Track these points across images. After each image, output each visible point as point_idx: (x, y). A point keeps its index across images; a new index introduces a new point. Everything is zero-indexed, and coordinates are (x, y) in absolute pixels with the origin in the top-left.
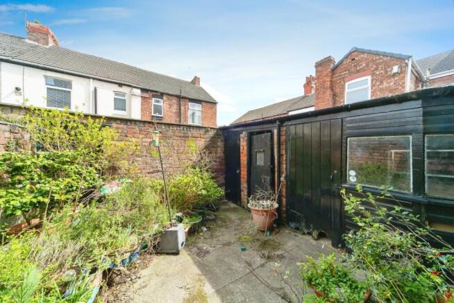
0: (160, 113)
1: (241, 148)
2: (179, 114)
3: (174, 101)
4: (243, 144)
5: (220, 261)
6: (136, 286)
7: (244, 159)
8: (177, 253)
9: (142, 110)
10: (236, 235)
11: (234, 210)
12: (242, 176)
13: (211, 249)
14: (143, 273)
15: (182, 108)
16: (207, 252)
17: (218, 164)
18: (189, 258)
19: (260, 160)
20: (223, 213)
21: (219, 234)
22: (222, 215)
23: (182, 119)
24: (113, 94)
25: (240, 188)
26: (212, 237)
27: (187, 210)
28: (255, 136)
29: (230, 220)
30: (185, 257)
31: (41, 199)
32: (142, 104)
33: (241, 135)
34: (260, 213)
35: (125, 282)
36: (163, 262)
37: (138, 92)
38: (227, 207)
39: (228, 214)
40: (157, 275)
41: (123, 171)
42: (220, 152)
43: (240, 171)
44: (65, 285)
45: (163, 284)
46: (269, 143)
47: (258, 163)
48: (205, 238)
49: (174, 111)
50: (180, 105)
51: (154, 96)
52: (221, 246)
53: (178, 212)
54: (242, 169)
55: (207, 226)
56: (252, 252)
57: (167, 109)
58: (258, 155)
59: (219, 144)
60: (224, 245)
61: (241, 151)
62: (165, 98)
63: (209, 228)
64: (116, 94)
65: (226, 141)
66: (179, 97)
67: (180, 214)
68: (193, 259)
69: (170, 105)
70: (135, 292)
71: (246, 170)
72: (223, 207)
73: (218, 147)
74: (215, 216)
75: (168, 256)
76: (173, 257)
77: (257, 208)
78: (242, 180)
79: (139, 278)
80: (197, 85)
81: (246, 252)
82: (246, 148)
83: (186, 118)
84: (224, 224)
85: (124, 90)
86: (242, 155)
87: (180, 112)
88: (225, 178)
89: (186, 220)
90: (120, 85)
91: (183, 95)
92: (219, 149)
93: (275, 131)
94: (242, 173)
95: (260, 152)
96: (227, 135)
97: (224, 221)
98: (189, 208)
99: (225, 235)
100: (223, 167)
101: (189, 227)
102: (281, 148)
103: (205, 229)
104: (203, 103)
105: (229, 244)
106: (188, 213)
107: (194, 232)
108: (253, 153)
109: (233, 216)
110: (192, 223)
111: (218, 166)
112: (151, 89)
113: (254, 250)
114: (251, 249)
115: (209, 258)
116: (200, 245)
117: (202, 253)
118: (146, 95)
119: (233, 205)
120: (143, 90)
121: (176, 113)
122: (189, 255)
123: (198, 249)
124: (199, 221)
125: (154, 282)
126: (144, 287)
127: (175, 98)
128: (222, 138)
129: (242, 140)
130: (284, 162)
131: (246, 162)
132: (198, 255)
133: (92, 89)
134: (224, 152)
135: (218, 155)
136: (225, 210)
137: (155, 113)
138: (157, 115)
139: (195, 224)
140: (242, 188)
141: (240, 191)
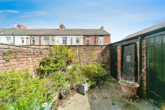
0: (89, 42)
1: (118, 53)
2: (95, 42)
3: (93, 37)
4: (119, 51)
5: (99, 105)
6: (68, 102)
7: (119, 58)
8: (83, 95)
9: (83, 42)
10: (111, 94)
11: (114, 82)
12: (118, 66)
13: (97, 97)
14: (71, 98)
15: (96, 39)
16: (95, 99)
17: (107, 60)
18: (87, 98)
19: (128, 59)
20: (108, 82)
21: (103, 92)
22: (107, 83)
23: (96, 43)
24: (76, 38)
25: (117, 72)
26: (99, 92)
27: (91, 78)
28: (125, 47)
29: (110, 86)
30: (86, 97)
31: (51, 69)
32: (83, 40)
33: (118, 47)
34: (125, 87)
35: (65, 99)
36: (78, 96)
37: (82, 36)
38: (110, 80)
39: (110, 83)
40: (75, 101)
41: (73, 62)
42: (108, 55)
43: (117, 64)
44: (48, 95)
45: (75, 105)
46: (134, 50)
47: (127, 61)
48: (96, 92)
49: (93, 41)
50: (95, 38)
51: (87, 37)
52: (102, 98)
53: (87, 78)
54: (118, 63)
55: (99, 86)
56: (117, 108)
57: (91, 41)
58: (127, 56)
59: (107, 52)
60: (104, 98)
61: (118, 54)
62: (90, 37)
63: (99, 88)
64: (77, 38)
65: (111, 50)
66: (95, 36)
67: (88, 79)
68: (89, 99)
69: (92, 39)
70: (67, 104)
71: (120, 63)
72: (108, 79)
73: (107, 53)
74: (104, 83)
75: (81, 95)
76: (82, 96)
77: (123, 84)
78: (118, 68)
79: (70, 99)
80: (102, 30)
81: (114, 106)
82: (120, 53)
83: (98, 42)
84: (106, 87)
85: (79, 36)
86: (118, 56)
87: (95, 41)
88: (110, 67)
89: (90, 82)
90: (78, 35)
91: (96, 34)
92: (107, 54)
93: (138, 43)
94: (118, 65)
95: (128, 55)
96: (112, 48)
97: (107, 86)
98: (92, 78)
99: (106, 93)
100: (110, 62)
101: (90, 85)
102: (143, 52)
103: (98, 88)
104: (104, 36)
105: (106, 98)
106: (91, 80)
107: (93, 87)
108: (124, 55)
109: (112, 85)
110: (92, 84)
111: (107, 61)
112: (86, 34)
113: (119, 106)
114: (118, 106)
115: (95, 101)
116: (93, 94)
117: (93, 98)
118: (84, 37)
119: (113, 79)
120: (84, 36)
121: (94, 41)
122: (88, 97)
123: (92, 96)
124: (95, 83)
125: (73, 103)
126: (70, 103)
127: (94, 36)
128: (109, 49)
129: (118, 49)
130: (145, 61)
131: (120, 60)
132: (91, 98)
133: (71, 38)
134: (110, 55)
135: (107, 56)
136: (109, 81)
137: (87, 42)
138: (88, 43)
139: (93, 84)
140: (118, 72)
141: (117, 73)
